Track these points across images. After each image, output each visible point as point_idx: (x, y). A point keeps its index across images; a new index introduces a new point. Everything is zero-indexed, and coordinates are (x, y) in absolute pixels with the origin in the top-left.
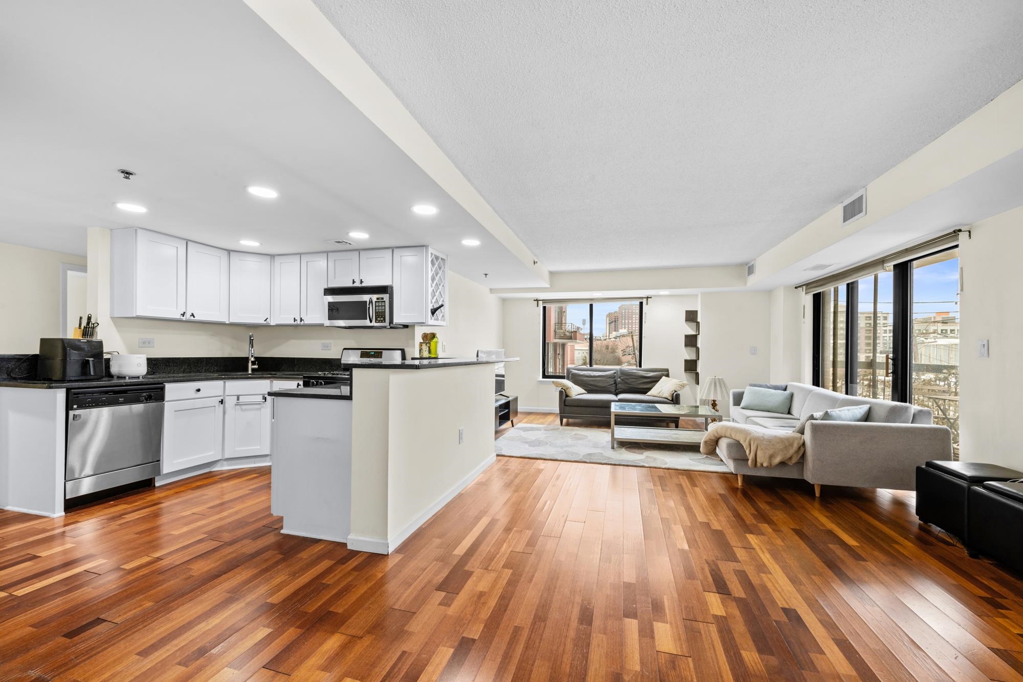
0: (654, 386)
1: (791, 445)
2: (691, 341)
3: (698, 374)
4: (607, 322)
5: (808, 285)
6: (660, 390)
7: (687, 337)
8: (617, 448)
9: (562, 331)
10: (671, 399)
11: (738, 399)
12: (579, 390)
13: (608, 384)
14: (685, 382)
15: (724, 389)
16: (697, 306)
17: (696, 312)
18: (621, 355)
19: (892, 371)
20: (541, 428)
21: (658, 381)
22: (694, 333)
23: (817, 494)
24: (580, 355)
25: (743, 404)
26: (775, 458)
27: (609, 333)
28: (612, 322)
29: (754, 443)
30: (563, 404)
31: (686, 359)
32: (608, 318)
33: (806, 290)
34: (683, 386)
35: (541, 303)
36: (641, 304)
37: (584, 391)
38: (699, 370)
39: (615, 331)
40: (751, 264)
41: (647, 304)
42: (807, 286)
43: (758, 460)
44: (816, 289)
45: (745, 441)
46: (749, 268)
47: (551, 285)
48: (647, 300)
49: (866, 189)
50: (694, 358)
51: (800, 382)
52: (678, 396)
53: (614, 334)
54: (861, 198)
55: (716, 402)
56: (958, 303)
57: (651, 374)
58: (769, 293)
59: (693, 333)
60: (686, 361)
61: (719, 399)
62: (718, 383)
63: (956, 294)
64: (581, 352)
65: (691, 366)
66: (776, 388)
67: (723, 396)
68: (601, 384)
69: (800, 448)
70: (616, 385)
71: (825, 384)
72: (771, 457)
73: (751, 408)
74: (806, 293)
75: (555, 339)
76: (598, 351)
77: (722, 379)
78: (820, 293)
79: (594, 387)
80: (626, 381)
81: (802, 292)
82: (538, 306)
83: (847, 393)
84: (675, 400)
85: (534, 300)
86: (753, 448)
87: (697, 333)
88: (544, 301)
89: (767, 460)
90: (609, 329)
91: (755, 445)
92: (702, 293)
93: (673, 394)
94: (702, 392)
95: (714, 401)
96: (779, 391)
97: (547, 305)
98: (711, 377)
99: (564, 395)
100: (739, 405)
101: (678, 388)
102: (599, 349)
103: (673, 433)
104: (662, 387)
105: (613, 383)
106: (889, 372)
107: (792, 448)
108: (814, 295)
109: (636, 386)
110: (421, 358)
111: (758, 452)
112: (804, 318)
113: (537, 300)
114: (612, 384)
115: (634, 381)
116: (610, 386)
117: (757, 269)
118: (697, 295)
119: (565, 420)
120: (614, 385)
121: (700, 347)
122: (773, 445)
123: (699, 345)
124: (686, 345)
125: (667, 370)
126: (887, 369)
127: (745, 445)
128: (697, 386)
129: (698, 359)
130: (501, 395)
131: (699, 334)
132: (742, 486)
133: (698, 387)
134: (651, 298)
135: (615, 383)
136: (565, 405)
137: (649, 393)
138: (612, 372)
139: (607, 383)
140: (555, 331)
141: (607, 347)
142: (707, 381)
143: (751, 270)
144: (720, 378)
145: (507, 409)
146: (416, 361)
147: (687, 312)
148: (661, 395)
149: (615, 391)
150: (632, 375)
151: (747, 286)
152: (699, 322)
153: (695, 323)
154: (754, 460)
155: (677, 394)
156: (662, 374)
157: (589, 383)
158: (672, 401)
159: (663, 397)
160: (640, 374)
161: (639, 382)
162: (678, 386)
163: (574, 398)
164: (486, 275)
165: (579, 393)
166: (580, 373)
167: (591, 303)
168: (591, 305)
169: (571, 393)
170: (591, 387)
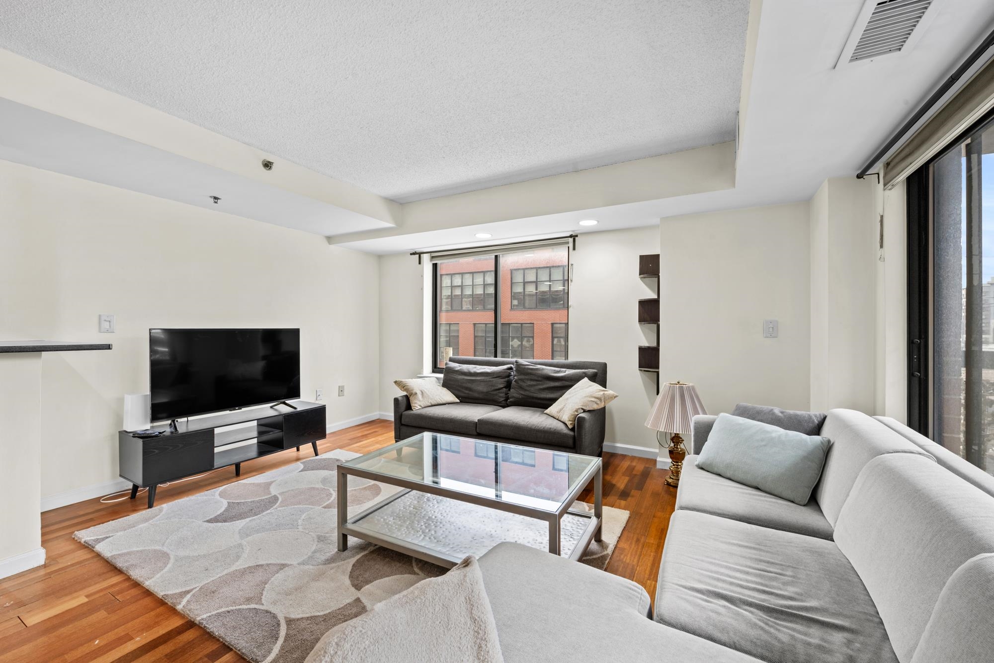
0: (562, 395)
2: (648, 311)
3: (659, 375)
7: (641, 303)
10: (570, 427)
13: (493, 388)
16: (658, 248)
17: (658, 257)
21: (571, 386)
25: (702, 455)
30: (398, 421)
31: (642, 345)
33: (885, 175)
35: (426, 258)
36: (569, 249)
37: (452, 398)
38: (662, 366)
41: (574, 249)
47: (397, 224)
48: (574, 241)
50: (654, 344)
57: (569, 372)
59: (653, 296)
60: (640, 349)
65: (648, 359)
70: (507, 391)
79: (471, 393)
80: (523, 383)
81: (877, 186)
82: (420, 263)
84: (576, 431)
85: (412, 254)
87: (659, 297)
88: (435, 255)
92: (665, 219)
93: (577, 416)
95: (676, 434)
96: (793, 434)
97: (438, 262)
99: (403, 406)
101: (591, 404)
105: (502, 386)
108: (909, 178)
109: (535, 395)
112: (881, 246)
113: (418, 253)
114: (500, 389)
115: (535, 385)
116: (495, 393)
120: (504, 390)
121: (662, 323)
123: (661, 320)
124: (642, 320)
125: (603, 367)
129: (661, 346)
130: (284, 403)
131: (661, 298)
134: (577, 236)
135: (505, 388)
136: (402, 424)
137: (548, 411)
138: (505, 367)
139: (492, 386)
147: (642, 257)
148: (564, 414)
149: (505, 401)
150: (531, 374)
152: (661, 276)
153: (656, 279)
156: (584, 373)
157: (464, 385)
158: (571, 433)
159: (562, 420)
160: (545, 372)
161: (541, 387)
162: (593, 399)
163: (419, 412)
164: (215, 198)
165: (433, 403)
166: (455, 367)
167: (496, 254)
168: (496, 256)
169: (416, 403)
170: (467, 392)
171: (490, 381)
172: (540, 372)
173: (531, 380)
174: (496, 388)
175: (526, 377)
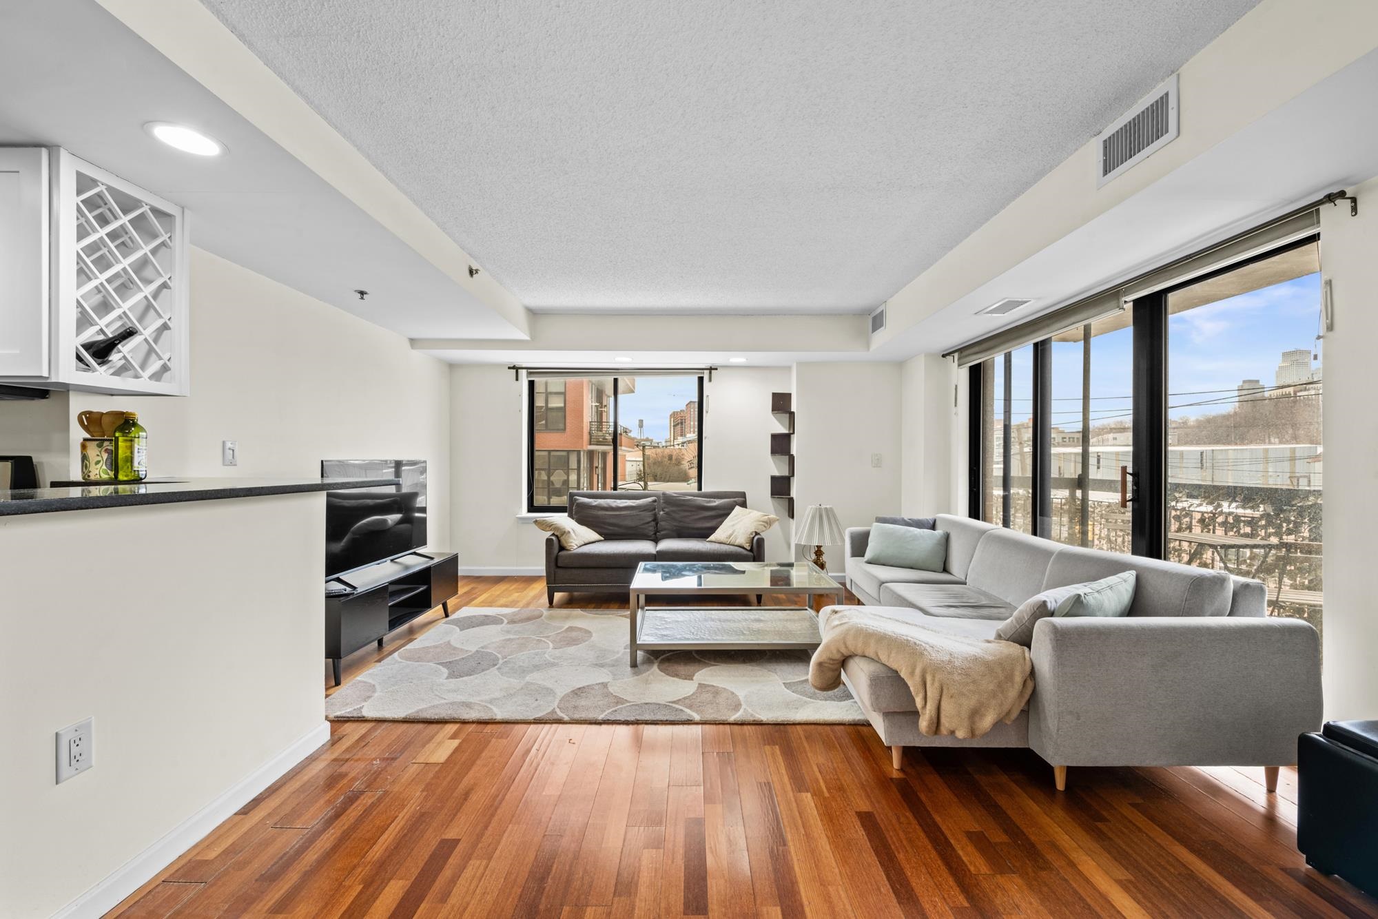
0: (721, 523)
1: (1010, 678)
2: (781, 444)
3: (793, 501)
4: (671, 423)
5: (963, 351)
6: (731, 532)
7: (775, 437)
8: (644, 663)
9: (600, 434)
10: (749, 548)
11: (860, 545)
12: (589, 534)
13: (642, 522)
14: (773, 516)
15: (834, 526)
16: (791, 386)
17: (789, 395)
18: (688, 467)
19: (1131, 497)
20: (504, 615)
21: (728, 514)
22: (785, 431)
23: (1060, 784)
24: (634, 468)
25: (869, 554)
26: (983, 716)
27: (674, 439)
28: (678, 424)
29: (933, 680)
30: (553, 564)
31: (774, 474)
32: (672, 419)
33: (959, 359)
34: (769, 523)
35: (523, 373)
36: (701, 380)
37: (595, 536)
38: (794, 493)
39: (682, 435)
40: (879, 311)
41: (710, 380)
42: (961, 352)
43: (944, 721)
44: (979, 356)
45: (912, 673)
46: (874, 319)
47: (533, 337)
48: (710, 373)
49: (1179, 75)
50: (786, 473)
51: (949, 513)
52: (761, 542)
53: (680, 440)
54: (1163, 101)
55: (822, 549)
56: (1320, 357)
57: (717, 502)
58: (900, 365)
59: (783, 430)
60: (773, 479)
61: (827, 544)
62: (825, 516)
63: (1316, 336)
64: (634, 463)
65: (781, 487)
66: (919, 524)
67: (833, 540)
68: (628, 523)
69: (1025, 682)
70: (657, 524)
71: (988, 515)
72: (975, 714)
73: (882, 562)
74: (959, 365)
75: (590, 444)
76: (659, 462)
77: (831, 508)
78: (979, 364)
79: (616, 528)
80: (674, 515)
81: (952, 363)
82: (517, 379)
83: (1035, 533)
84: (755, 551)
85: (509, 368)
86: (932, 693)
87: (791, 432)
88: (532, 371)
89: (966, 723)
90: (674, 434)
91: (937, 684)
92: (800, 364)
93: (753, 538)
94: (800, 531)
95: (819, 547)
96: (925, 530)
97: (536, 379)
98: (814, 506)
99: (556, 547)
100: (863, 556)
101: (760, 527)
102: (660, 459)
103: (752, 617)
104: (733, 525)
105: (650, 519)
106: (1128, 498)
107: (1013, 685)
108: (971, 368)
109: (690, 525)
110: (87, 483)
111: (943, 704)
112: (956, 406)
113: (516, 369)
114: (648, 523)
115: (689, 516)
116: (645, 526)
117: (889, 320)
118: (789, 368)
119: (558, 596)
120: (653, 523)
121: (795, 455)
122: (974, 682)
123: (794, 451)
124: (774, 452)
125: (743, 495)
126: (1124, 492)
127: (913, 685)
128: (791, 520)
129: (793, 475)
130: (415, 553)
131: (794, 433)
132: (902, 770)
133: (793, 523)
134: (716, 369)
135: (653, 520)
136: (557, 567)
137: (712, 538)
138: (650, 499)
139: (640, 519)
140: (590, 434)
141: (670, 457)
142: (807, 512)
143: (878, 322)
144: (828, 507)
145: (424, 584)
146: (72, 489)
147: (774, 395)
148: (732, 540)
149: (655, 534)
150: (685, 505)
151: (871, 350)
152: (793, 413)
153: (788, 415)
154: (935, 721)
155: (758, 539)
156: (735, 501)
157: (608, 521)
158: (750, 553)
159: (736, 544)
160: (698, 503)
161: (696, 517)
162: (761, 523)
163: (575, 551)
164: (362, 293)
165: (586, 542)
166: (591, 502)
167: (616, 377)
168: (616, 380)
169: (571, 542)
170: (611, 528)
171: (637, 515)
172: (690, 503)
173: (685, 511)
174: (644, 522)
175: (679, 508)
